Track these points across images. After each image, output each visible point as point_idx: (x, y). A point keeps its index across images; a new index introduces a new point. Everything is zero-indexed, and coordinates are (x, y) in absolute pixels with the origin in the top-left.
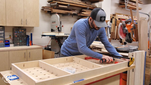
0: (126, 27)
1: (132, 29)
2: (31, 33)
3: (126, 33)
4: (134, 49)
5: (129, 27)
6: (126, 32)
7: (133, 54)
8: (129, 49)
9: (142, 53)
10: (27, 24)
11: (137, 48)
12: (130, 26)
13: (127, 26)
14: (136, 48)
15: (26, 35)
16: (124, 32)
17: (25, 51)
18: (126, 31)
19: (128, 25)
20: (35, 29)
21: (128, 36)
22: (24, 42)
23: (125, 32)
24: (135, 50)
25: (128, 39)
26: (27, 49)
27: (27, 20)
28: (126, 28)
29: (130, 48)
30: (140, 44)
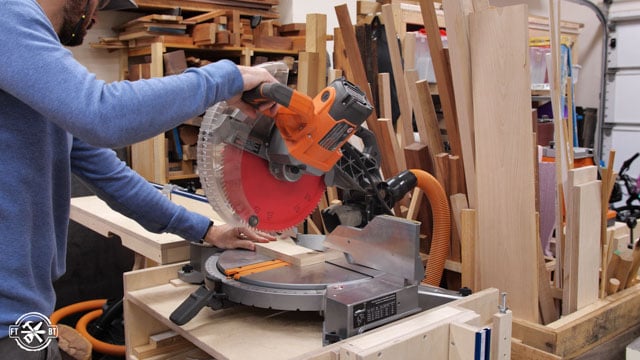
4: (369, 305)
9: (450, 342)
30: (473, 215)
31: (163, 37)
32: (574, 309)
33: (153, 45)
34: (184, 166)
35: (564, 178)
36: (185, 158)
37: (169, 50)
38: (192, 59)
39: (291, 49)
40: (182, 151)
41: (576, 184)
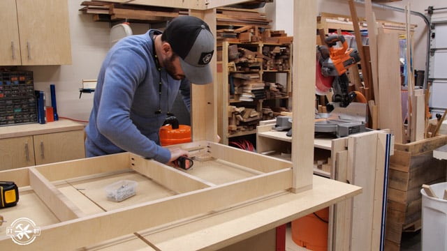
0: (331, 56)
1: (348, 63)
2: (52, 84)
3: (332, 75)
4: (353, 128)
5: (339, 56)
6: (329, 73)
7: (346, 142)
8: (339, 126)
9: (378, 139)
10: (32, 57)
11: (363, 123)
12: (341, 53)
13: (334, 55)
14: (361, 124)
15: (32, 89)
16: (325, 72)
17: (27, 139)
18: (331, 69)
19: (335, 52)
20: (65, 70)
21: (339, 86)
22: (29, 111)
23: (327, 74)
24: (355, 130)
25: (339, 96)
26: (32, 135)
27: (31, 47)
28: (330, 61)
29: (341, 125)
30: (378, 107)
31: (228, 39)
32: (415, 141)
33: (223, 43)
34: (235, 96)
35: (411, 94)
36: (236, 93)
37: (231, 44)
38: (240, 48)
39: (278, 42)
40: (234, 90)
41: (416, 95)
